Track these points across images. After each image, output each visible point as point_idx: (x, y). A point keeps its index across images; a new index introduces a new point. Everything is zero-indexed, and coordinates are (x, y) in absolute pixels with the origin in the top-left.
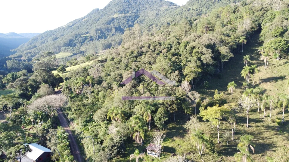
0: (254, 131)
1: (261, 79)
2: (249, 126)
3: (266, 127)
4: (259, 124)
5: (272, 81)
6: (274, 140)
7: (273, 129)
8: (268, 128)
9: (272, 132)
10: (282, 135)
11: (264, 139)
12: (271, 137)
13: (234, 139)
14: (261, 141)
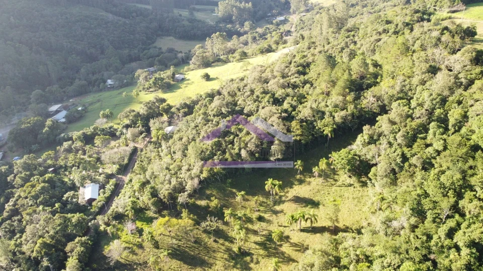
0: (214, 248)
1: (297, 195)
2: (215, 241)
3: (228, 249)
4: (227, 243)
5: (302, 204)
6: (218, 262)
7: (230, 254)
8: (229, 250)
9: (226, 256)
10: (229, 262)
11: (210, 257)
12: (218, 259)
13: (186, 246)
14: (206, 258)
